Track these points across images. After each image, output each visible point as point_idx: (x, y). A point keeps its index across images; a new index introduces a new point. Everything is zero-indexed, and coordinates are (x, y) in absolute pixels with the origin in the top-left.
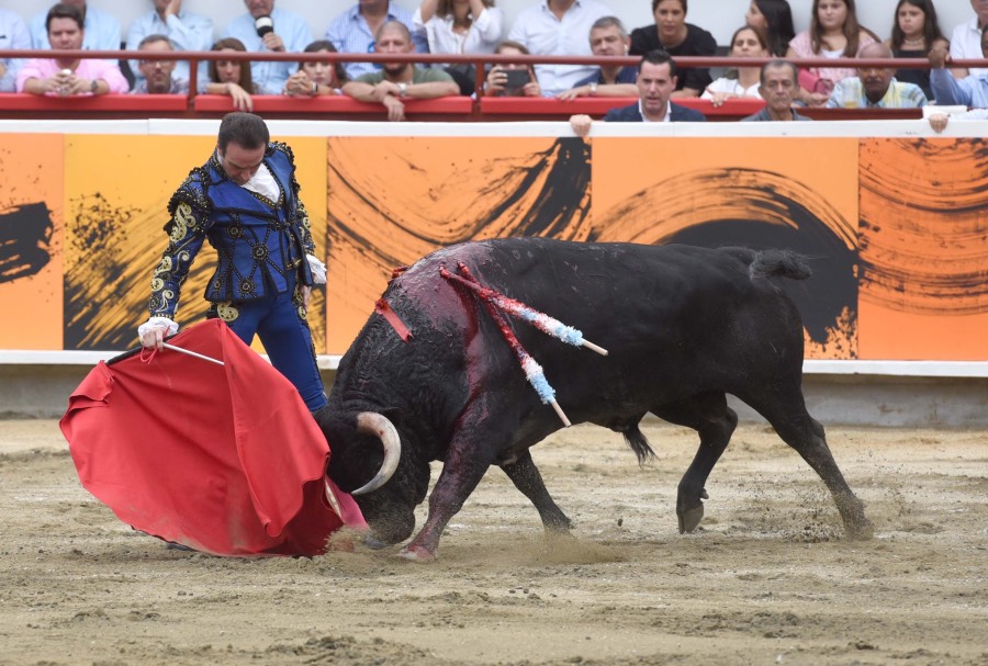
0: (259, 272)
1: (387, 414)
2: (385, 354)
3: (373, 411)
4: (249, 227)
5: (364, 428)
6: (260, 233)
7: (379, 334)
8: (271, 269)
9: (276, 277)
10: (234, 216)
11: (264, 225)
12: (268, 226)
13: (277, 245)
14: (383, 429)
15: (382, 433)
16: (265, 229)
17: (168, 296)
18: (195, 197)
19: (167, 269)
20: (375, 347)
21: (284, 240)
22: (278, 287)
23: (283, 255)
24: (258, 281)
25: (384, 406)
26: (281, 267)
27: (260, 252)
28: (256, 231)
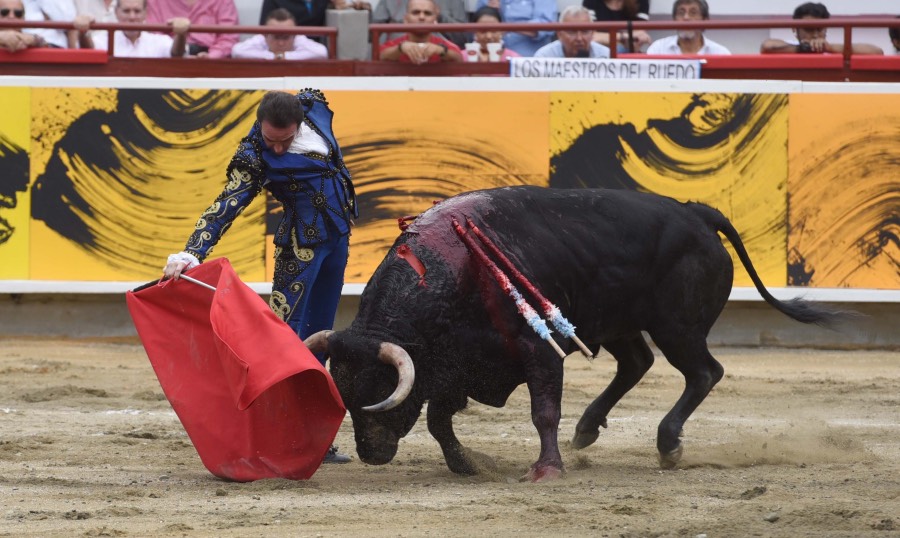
1: (407, 349)
2: (413, 297)
3: (396, 343)
4: (306, 180)
5: (384, 355)
6: (315, 183)
7: (403, 278)
8: (331, 214)
9: (337, 220)
11: (317, 177)
12: (322, 176)
14: (402, 360)
15: (400, 364)
16: (319, 181)
17: (205, 237)
19: (214, 212)
20: (401, 289)
21: (338, 186)
23: (339, 200)
24: (321, 227)
25: (404, 341)
27: (319, 200)
28: (312, 183)
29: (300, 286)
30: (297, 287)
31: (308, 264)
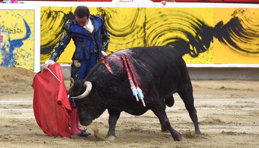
0: (82, 51)
4: (82, 38)
8: (85, 50)
9: (87, 54)
10: (77, 35)
11: (86, 38)
13: (89, 45)
14: (88, 85)
16: (86, 40)
17: (55, 54)
18: (67, 28)
19: (57, 47)
22: (87, 57)
24: (82, 54)
26: (89, 51)
27: (83, 46)
28: (84, 40)
29: (78, 75)
30: (77, 76)
31: (79, 68)
